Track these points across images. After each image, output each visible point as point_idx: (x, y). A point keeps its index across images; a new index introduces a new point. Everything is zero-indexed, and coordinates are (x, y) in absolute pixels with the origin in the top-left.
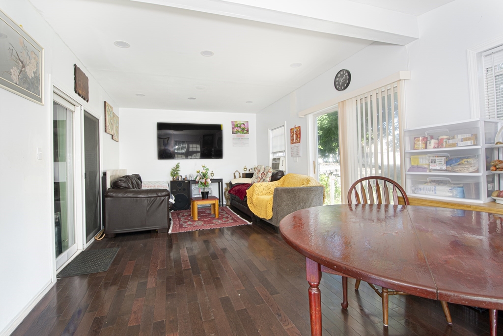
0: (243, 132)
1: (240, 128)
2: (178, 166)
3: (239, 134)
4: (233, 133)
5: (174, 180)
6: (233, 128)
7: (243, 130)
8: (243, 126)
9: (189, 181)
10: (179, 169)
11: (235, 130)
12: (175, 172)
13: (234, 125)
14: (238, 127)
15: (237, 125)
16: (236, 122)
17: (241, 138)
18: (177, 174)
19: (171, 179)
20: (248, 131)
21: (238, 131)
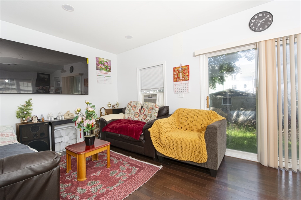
0: (106, 70)
1: (104, 65)
2: (28, 104)
3: (103, 71)
4: (97, 70)
5: (24, 123)
6: (97, 65)
7: (106, 67)
8: (106, 64)
9: (50, 123)
10: (31, 108)
11: (99, 66)
12: (23, 112)
13: (98, 61)
14: (102, 64)
15: (101, 62)
16: (100, 58)
17: (104, 75)
18: (28, 114)
19: (19, 121)
20: (110, 69)
21: (101, 68)
